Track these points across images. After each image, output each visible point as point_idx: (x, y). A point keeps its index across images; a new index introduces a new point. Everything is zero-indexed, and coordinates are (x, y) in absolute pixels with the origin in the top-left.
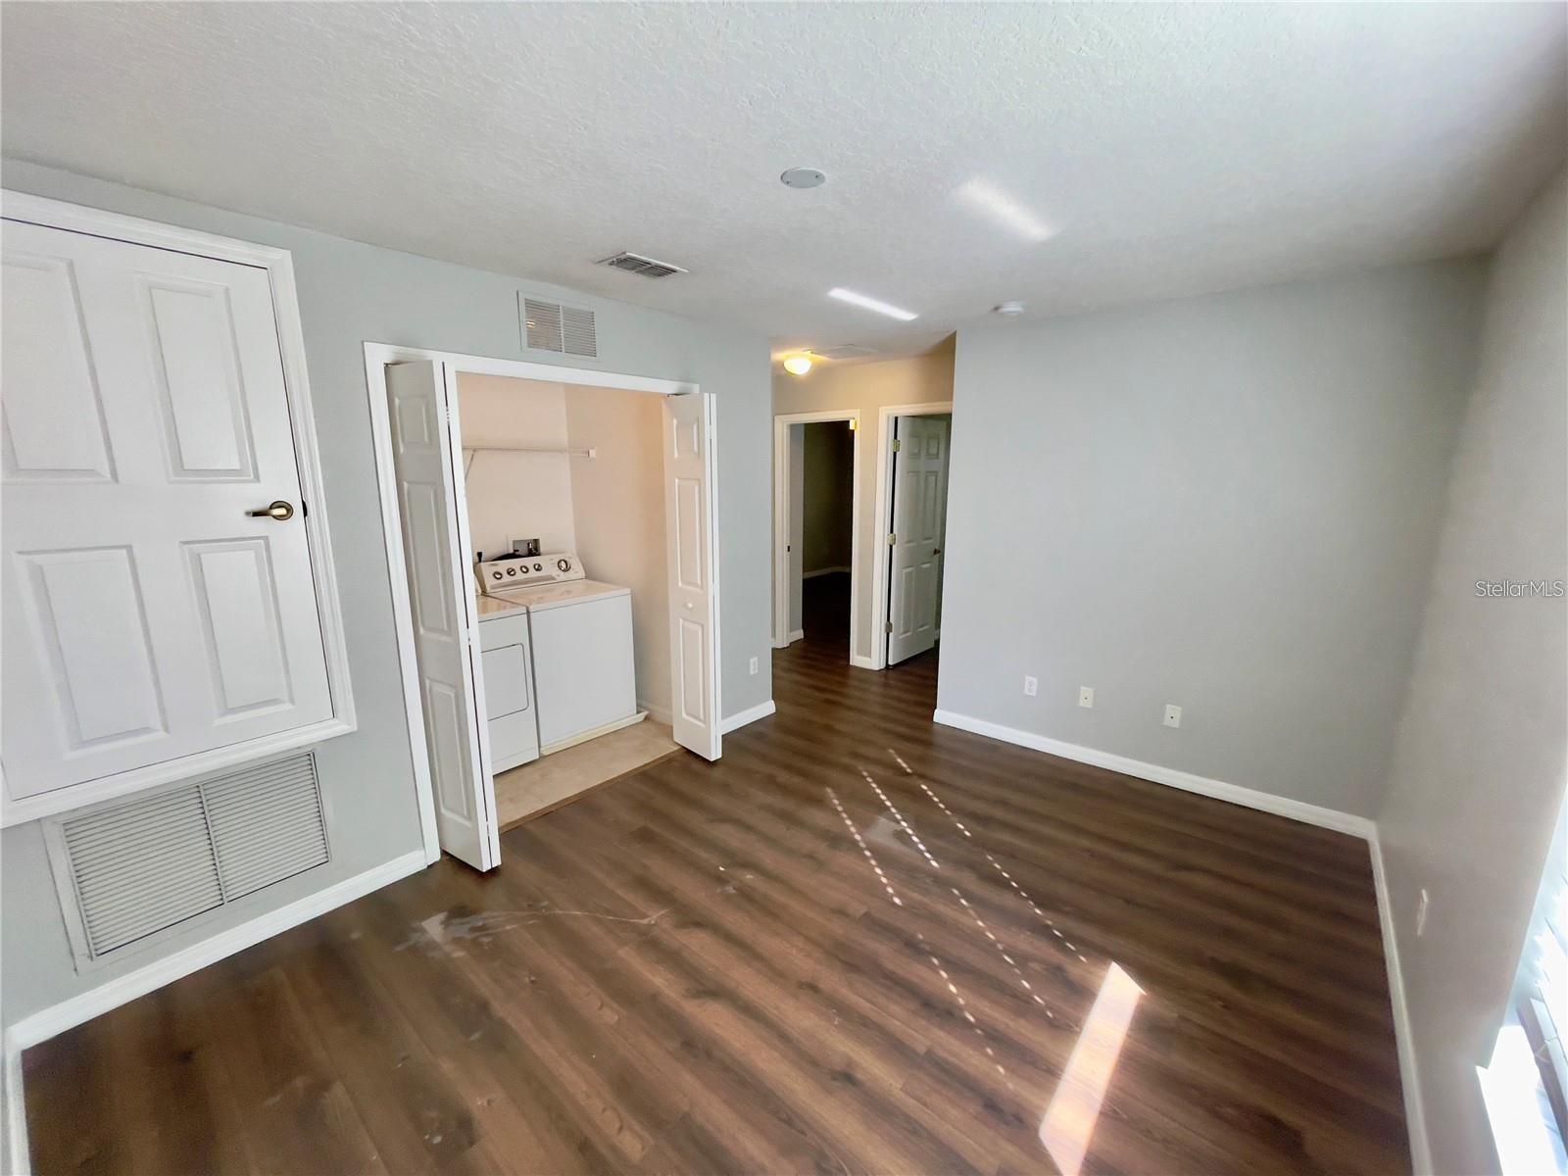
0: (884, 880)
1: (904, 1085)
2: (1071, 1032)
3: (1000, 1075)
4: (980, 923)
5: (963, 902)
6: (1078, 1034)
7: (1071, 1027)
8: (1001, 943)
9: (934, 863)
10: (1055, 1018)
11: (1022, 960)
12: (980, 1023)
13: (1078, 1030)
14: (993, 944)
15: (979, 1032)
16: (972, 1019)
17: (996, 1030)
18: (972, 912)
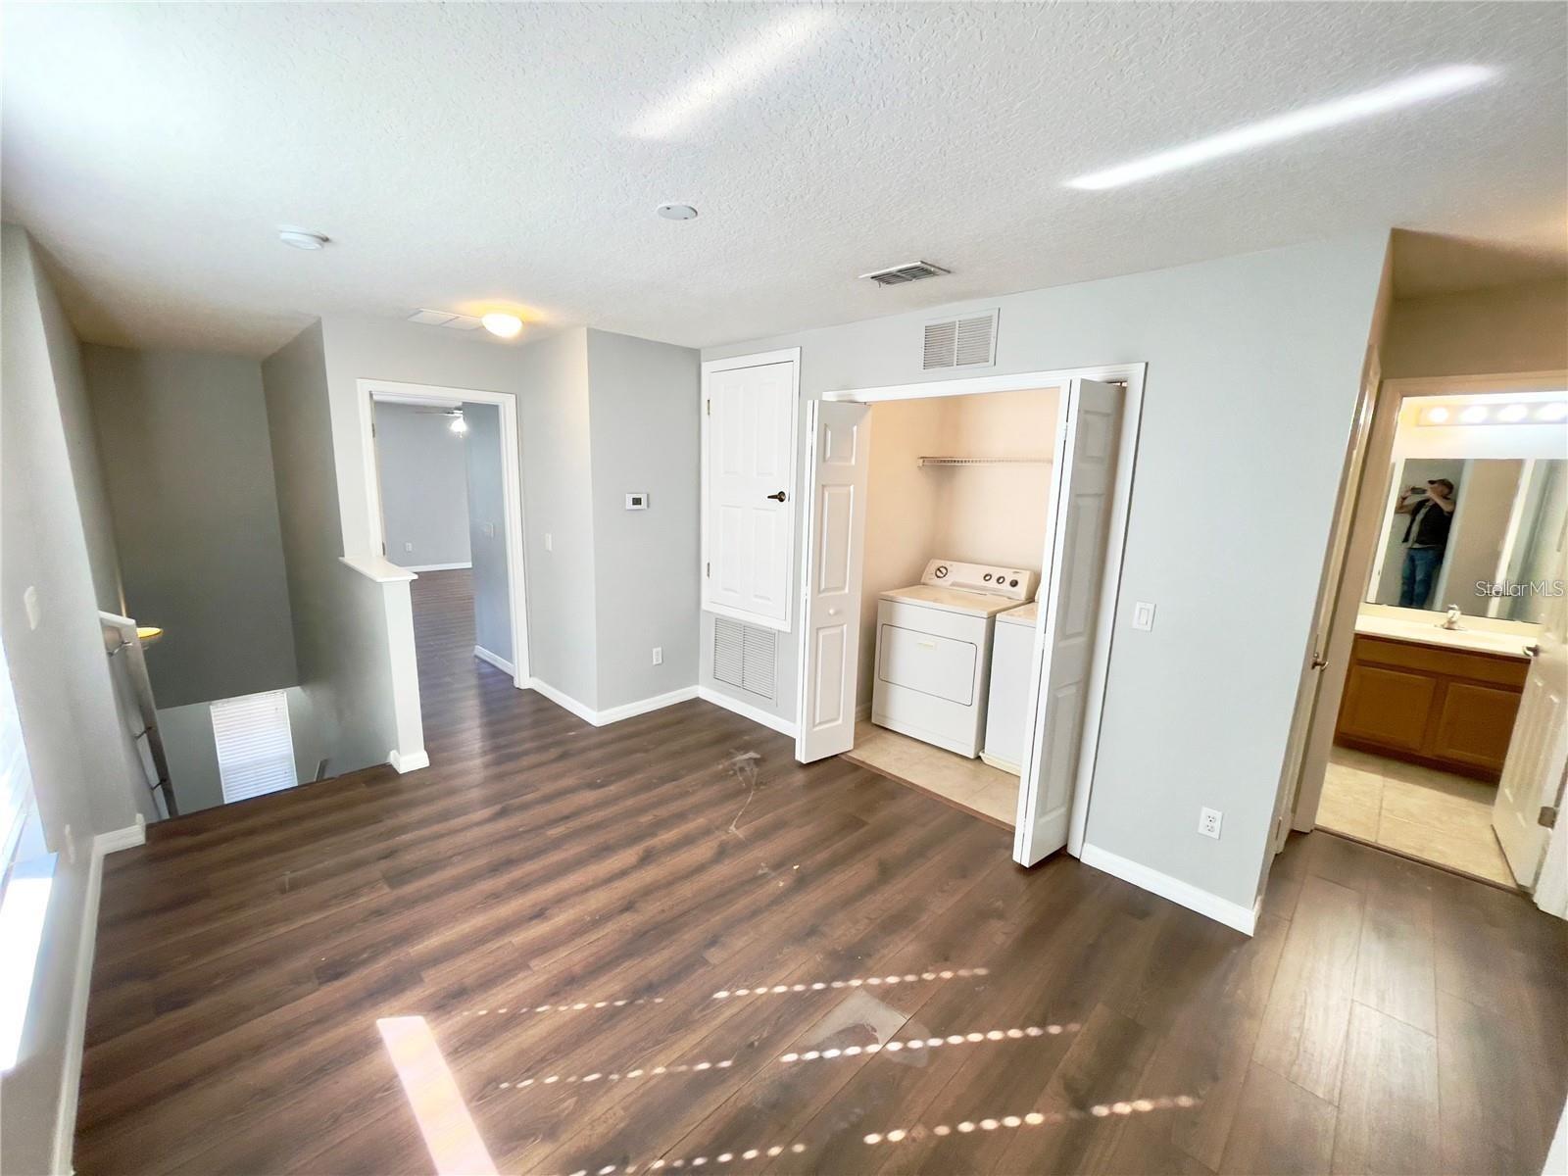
0: (761, 991)
1: (513, 945)
2: (473, 1097)
3: (479, 1009)
4: (660, 1070)
5: (704, 1066)
6: (468, 1102)
7: (479, 1100)
8: (620, 1080)
9: (791, 1057)
10: (497, 1088)
11: (586, 1094)
12: (531, 1014)
13: (474, 1104)
14: (623, 1070)
15: (524, 1010)
16: (539, 1010)
17: (518, 1025)
18: (683, 1068)
